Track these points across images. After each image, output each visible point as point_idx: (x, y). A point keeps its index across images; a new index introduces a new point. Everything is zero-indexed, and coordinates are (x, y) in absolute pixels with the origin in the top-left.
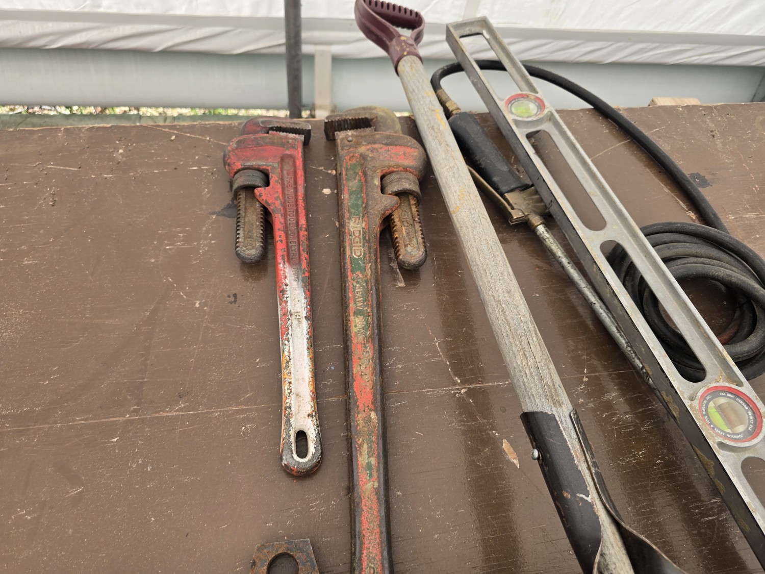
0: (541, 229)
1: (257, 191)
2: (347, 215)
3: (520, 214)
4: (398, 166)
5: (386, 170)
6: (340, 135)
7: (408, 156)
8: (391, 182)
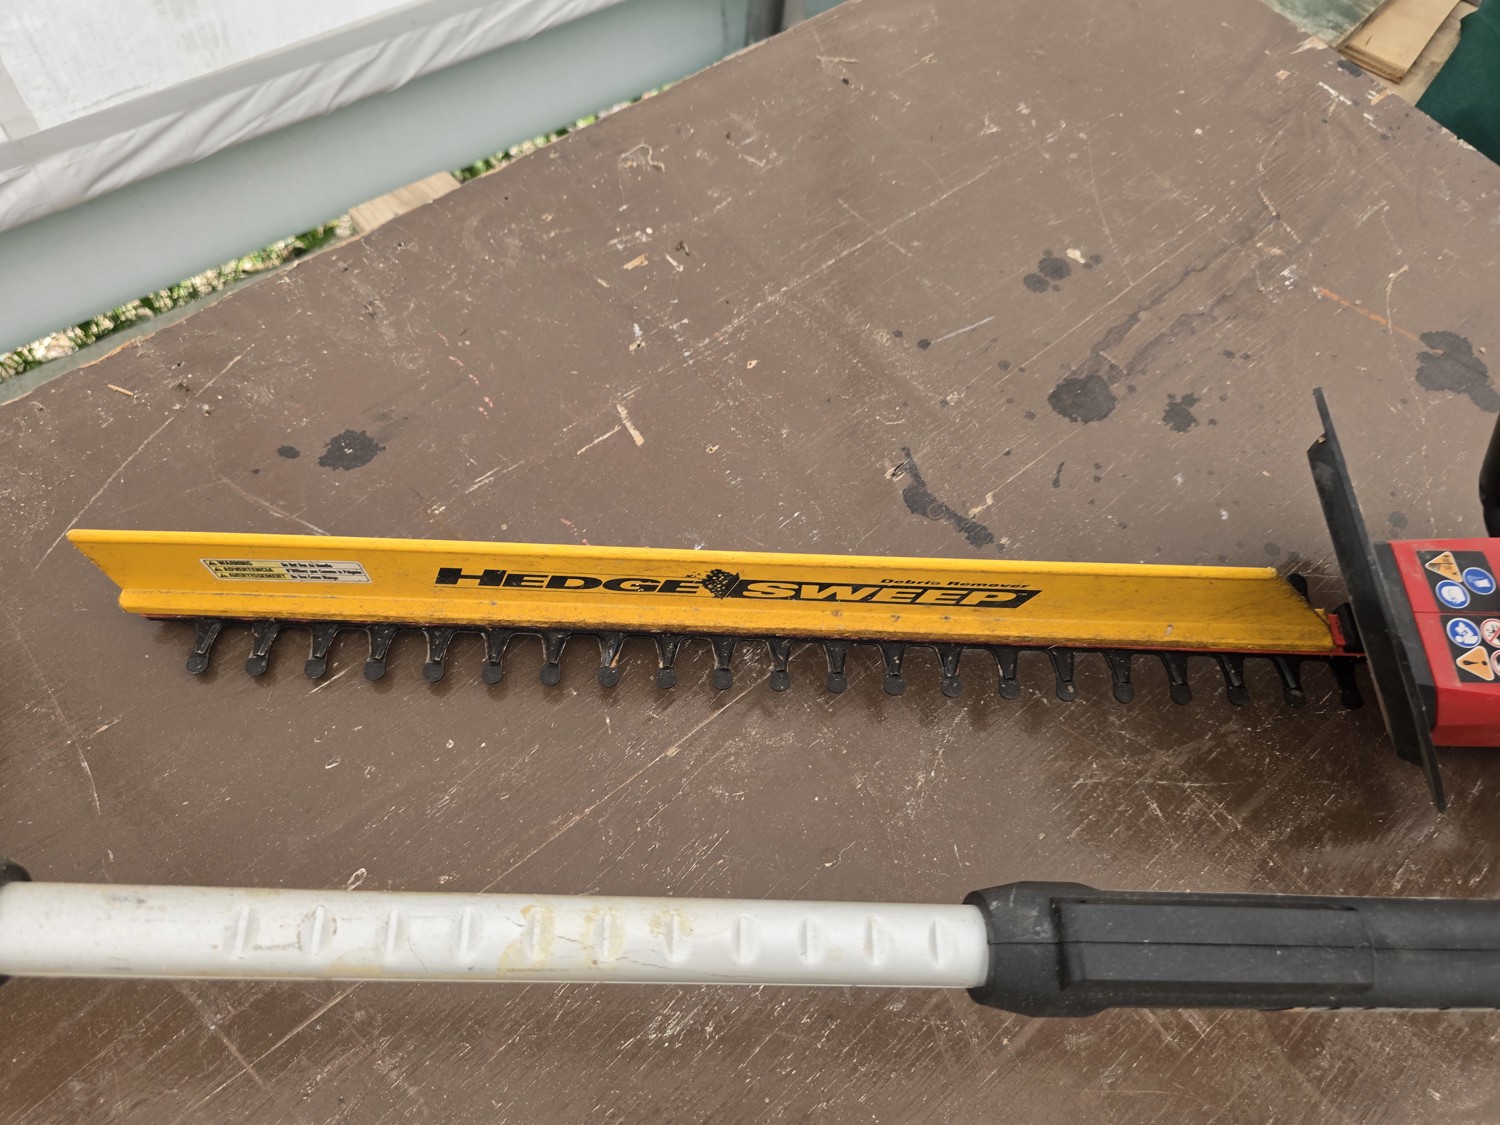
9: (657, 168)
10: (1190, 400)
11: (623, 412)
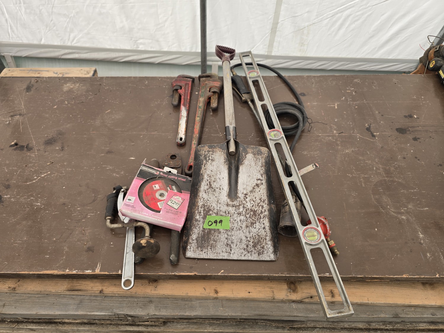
0: (250, 102)
1: (178, 91)
2: (199, 97)
3: (245, 99)
4: (214, 86)
5: (211, 87)
6: (201, 79)
7: (218, 84)
8: (212, 89)
9: (359, 83)
10: (419, 138)
11: (336, 104)
